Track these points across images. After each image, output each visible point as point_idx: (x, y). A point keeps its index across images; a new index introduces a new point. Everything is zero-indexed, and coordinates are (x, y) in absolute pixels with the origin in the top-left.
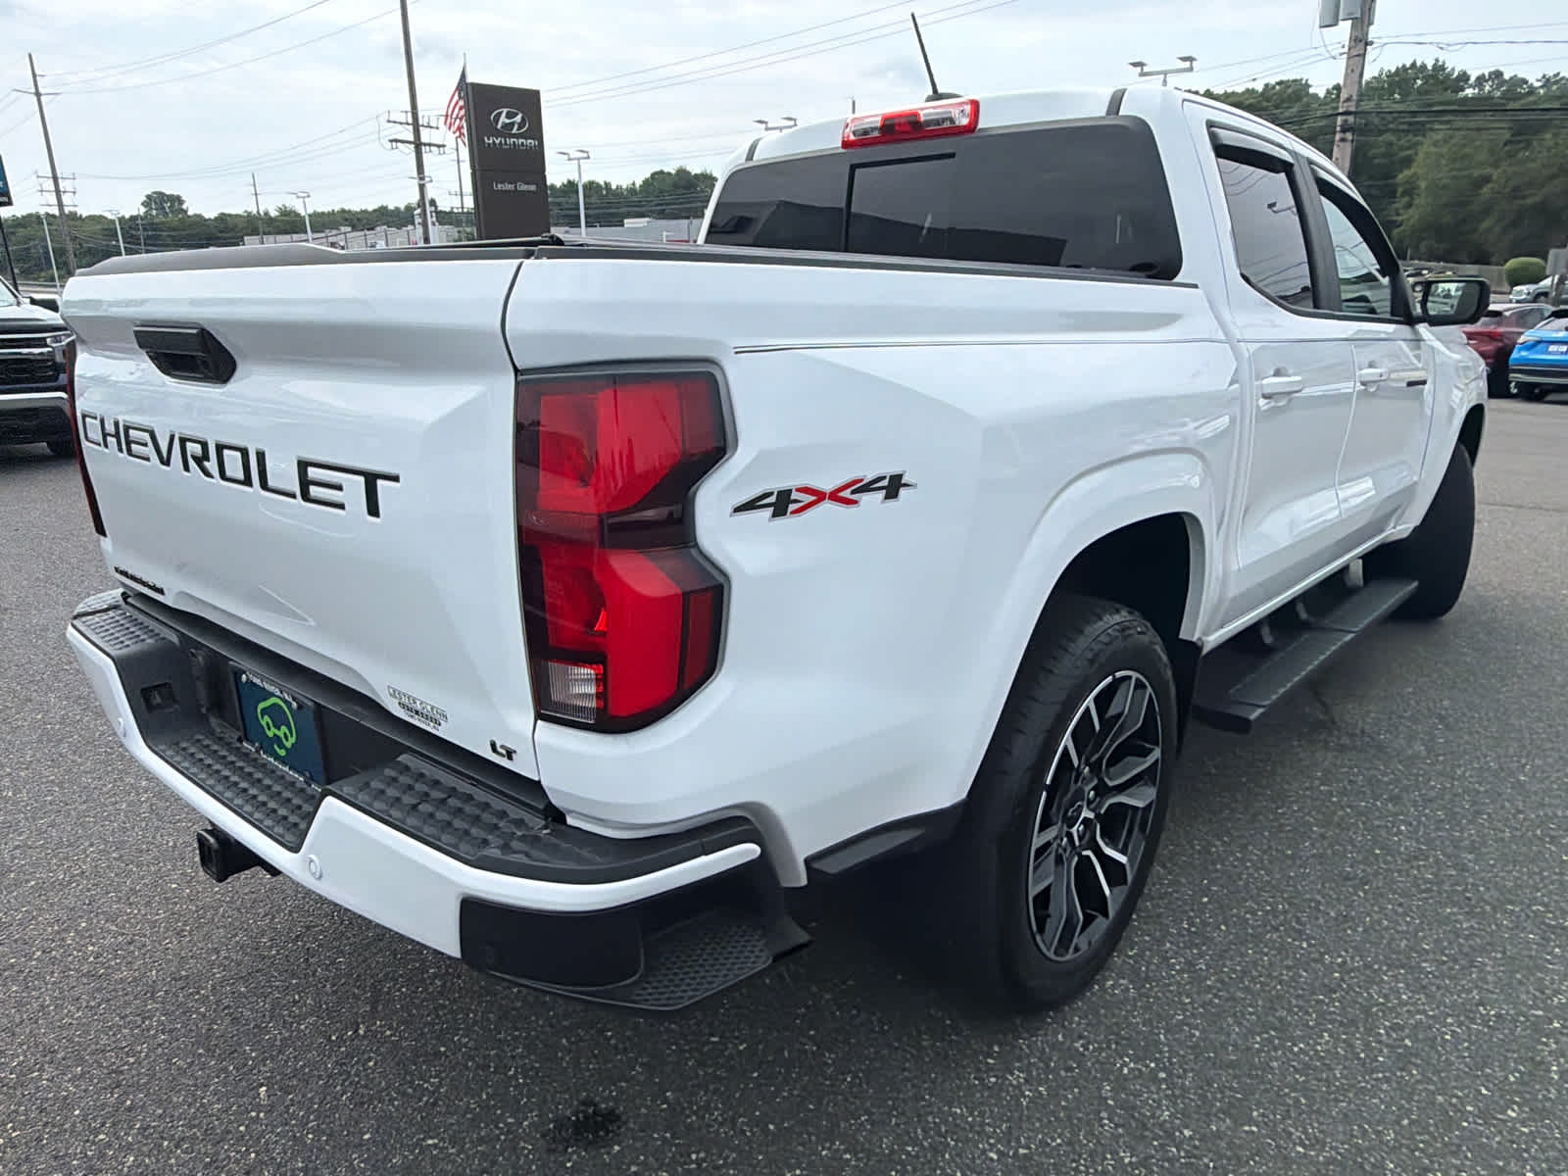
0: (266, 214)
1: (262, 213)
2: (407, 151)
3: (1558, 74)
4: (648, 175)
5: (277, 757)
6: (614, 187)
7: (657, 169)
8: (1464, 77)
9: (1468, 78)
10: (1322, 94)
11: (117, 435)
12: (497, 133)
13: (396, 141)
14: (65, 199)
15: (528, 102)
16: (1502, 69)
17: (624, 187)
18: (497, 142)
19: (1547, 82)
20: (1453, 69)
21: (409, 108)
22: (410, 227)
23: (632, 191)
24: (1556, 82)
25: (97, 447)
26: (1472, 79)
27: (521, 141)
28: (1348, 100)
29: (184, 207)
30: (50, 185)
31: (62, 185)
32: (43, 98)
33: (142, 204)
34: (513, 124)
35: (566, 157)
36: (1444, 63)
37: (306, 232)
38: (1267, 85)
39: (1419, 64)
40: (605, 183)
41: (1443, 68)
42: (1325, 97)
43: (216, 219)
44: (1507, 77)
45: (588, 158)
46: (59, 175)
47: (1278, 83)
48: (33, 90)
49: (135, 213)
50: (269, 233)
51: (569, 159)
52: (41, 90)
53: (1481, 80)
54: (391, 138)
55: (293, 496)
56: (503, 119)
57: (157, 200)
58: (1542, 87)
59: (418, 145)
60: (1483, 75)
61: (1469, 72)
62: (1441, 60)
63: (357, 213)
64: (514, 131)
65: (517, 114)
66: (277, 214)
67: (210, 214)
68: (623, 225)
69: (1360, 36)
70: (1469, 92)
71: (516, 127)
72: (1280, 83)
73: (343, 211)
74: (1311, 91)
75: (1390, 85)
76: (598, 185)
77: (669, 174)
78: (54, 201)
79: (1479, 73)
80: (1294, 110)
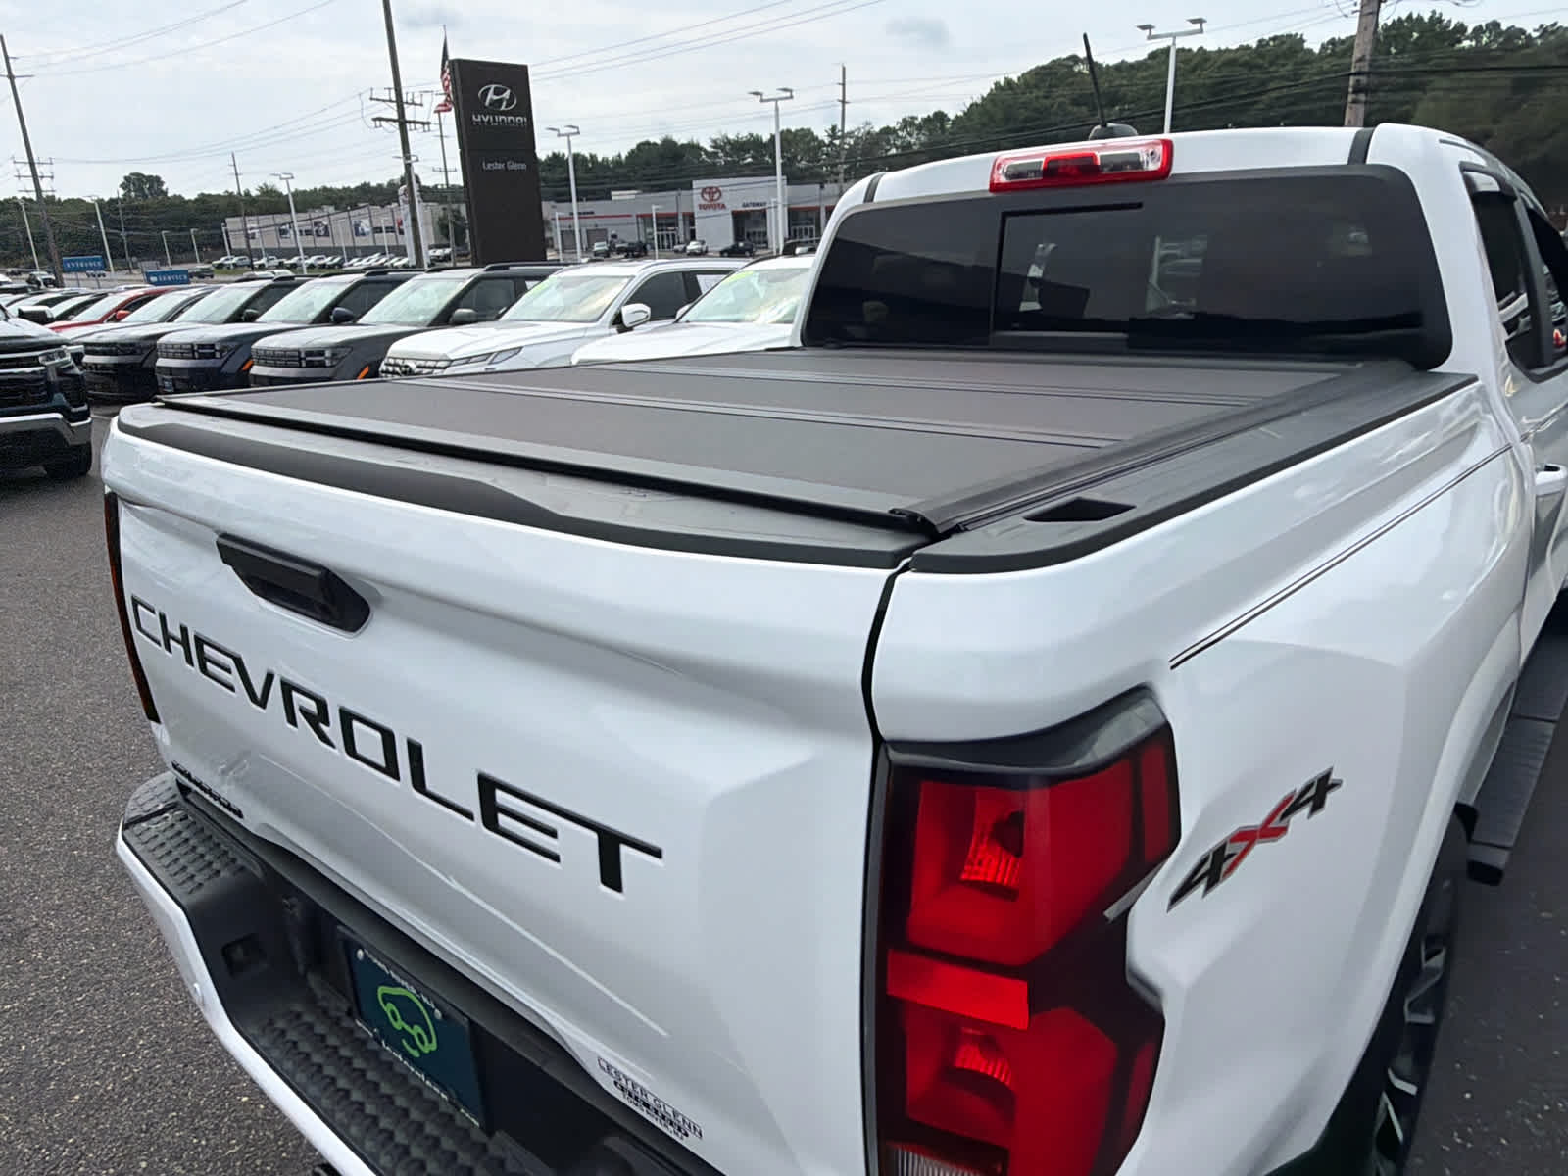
0: (247, 194)
1: (242, 193)
2: (392, 129)
3: (1555, 24)
4: (634, 146)
5: (406, 1056)
6: (600, 159)
7: (643, 140)
8: (1461, 28)
9: (1466, 30)
10: (1317, 50)
11: (185, 642)
12: (485, 111)
13: (380, 119)
14: (44, 185)
15: (515, 77)
16: (1499, 21)
17: (610, 158)
18: (486, 119)
19: (1544, 31)
20: (1450, 21)
21: (392, 85)
22: (394, 205)
23: (618, 162)
24: (1553, 33)
25: (157, 646)
26: (1470, 31)
27: (509, 118)
28: (1360, 60)
29: (164, 188)
30: (27, 170)
31: (39, 169)
32: (17, 82)
33: (121, 186)
34: (500, 101)
35: (556, 133)
36: (1441, 14)
37: (289, 212)
38: (1260, 41)
39: (1415, 16)
40: (591, 156)
41: (1440, 20)
42: (1320, 52)
43: (196, 200)
44: (1504, 27)
45: (578, 133)
46: (36, 161)
47: (1271, 39)
48: (6, 73)
49: (114, 196)
50: (252, 214)
51: (559, 135)
52: (14, 73)
53: (1478, 31)
54: (376, 116)
55: (470, 816)
56: (491, 96)
57: (134, 182)
58: (1539, 37)
59: (402, 123)
60: (1480, 27)
61: (1466, 24)
62: (1438, 12)
63: (339, 190)
64: (503, 108)
65: (505, 91)
66: (258, 193)
67: (190, 195)
68: (610, 198)
70: (1466, 44)
71: (504, 103)
72: (1274, 39)
73: (325, 189)
74: (1307, 46)
75: (1385, 37)
76: (584, 157)
77: (655, 144)
78: (31, 186)
79: (1476, 25)
80: (1289, 67)
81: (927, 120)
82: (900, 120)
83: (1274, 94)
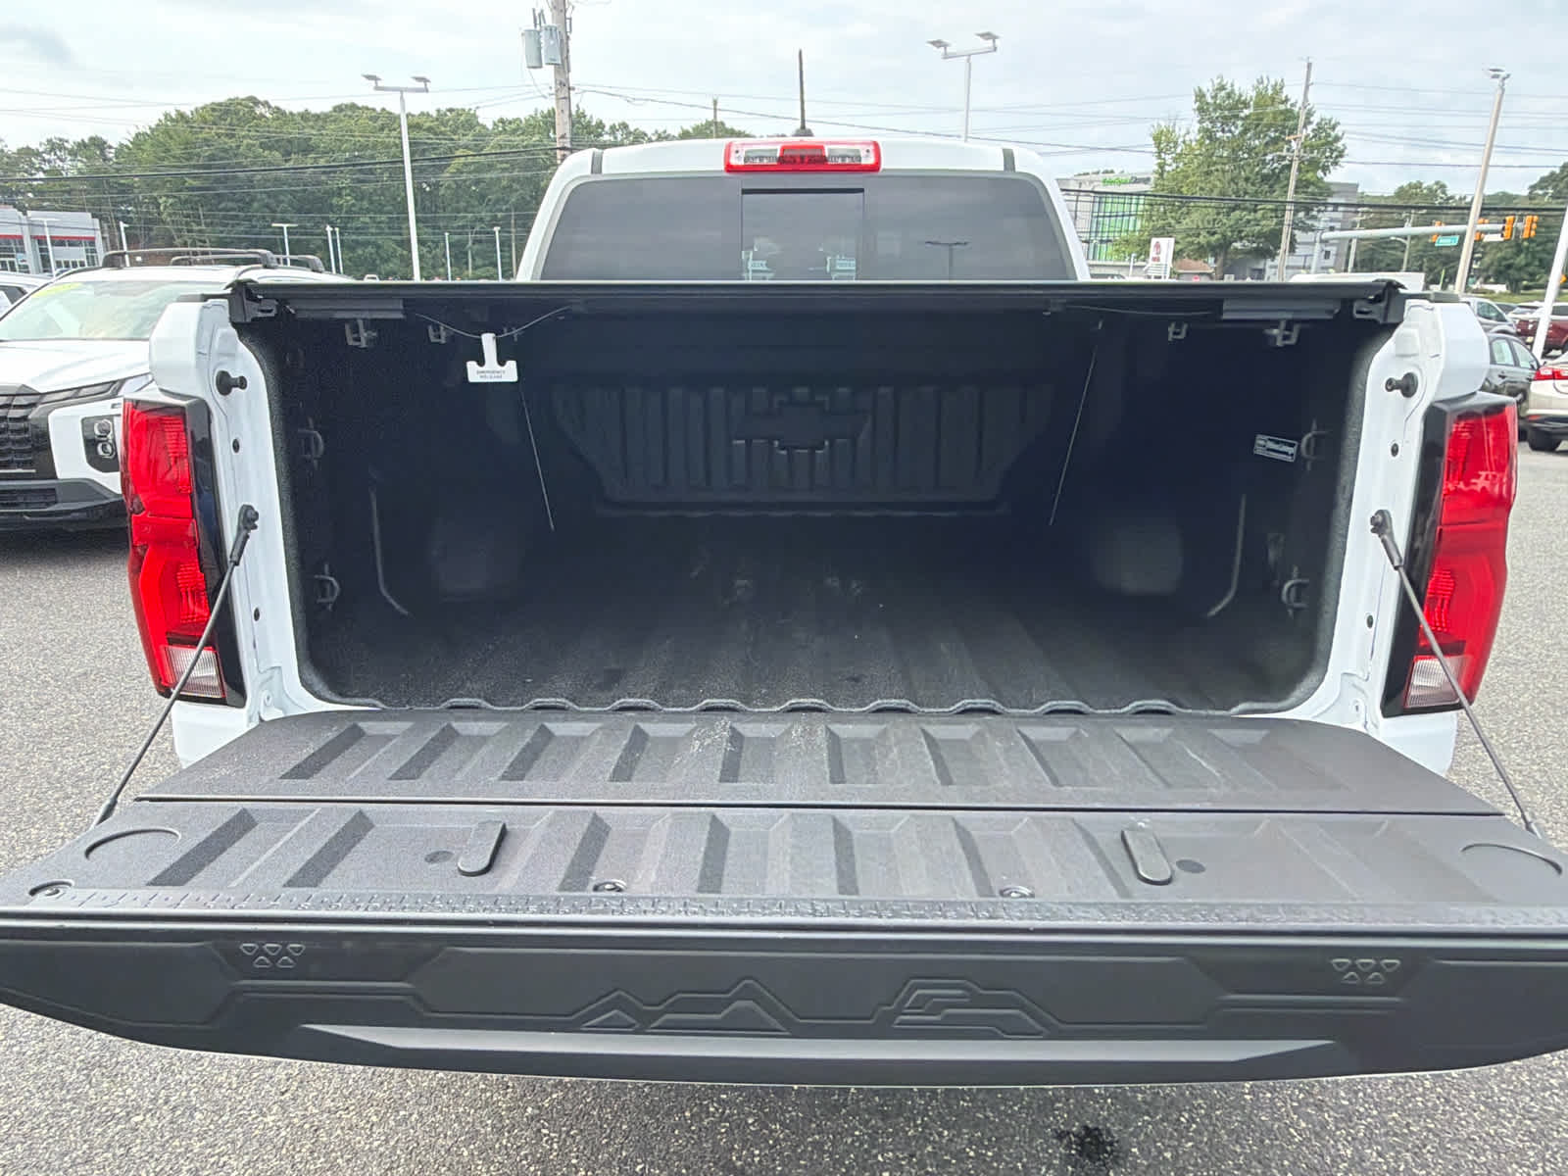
10: (490, 126)
16: (627, 122)
26: (607, 129)
28: (563, 137)
53: (613, 129)
69: (563, 80)
79: (611, 123)
80: (470, 137)
81: (82, 145)
82: (44, 141)
83: (462, 160)
